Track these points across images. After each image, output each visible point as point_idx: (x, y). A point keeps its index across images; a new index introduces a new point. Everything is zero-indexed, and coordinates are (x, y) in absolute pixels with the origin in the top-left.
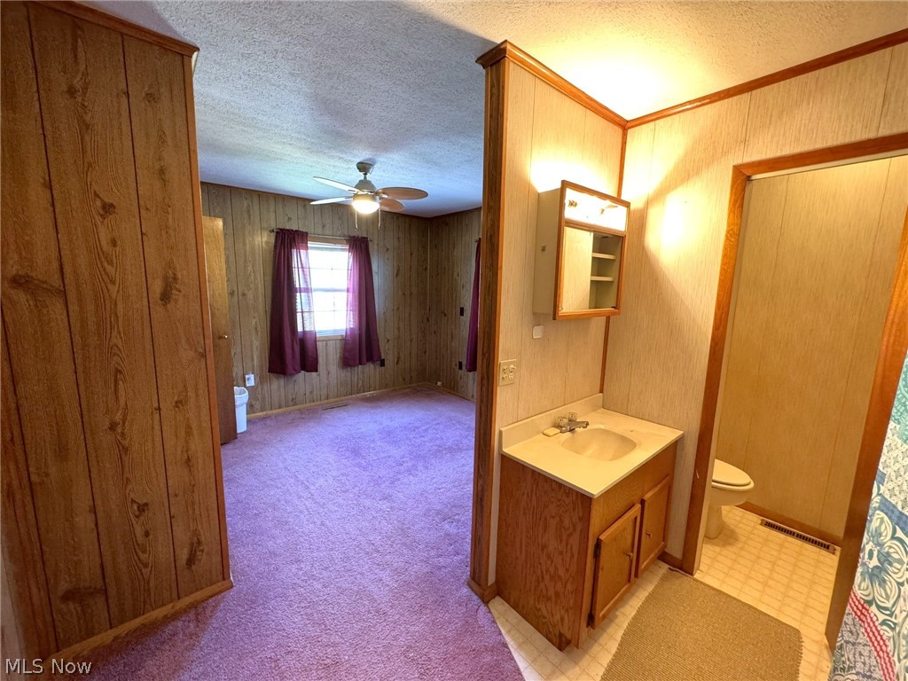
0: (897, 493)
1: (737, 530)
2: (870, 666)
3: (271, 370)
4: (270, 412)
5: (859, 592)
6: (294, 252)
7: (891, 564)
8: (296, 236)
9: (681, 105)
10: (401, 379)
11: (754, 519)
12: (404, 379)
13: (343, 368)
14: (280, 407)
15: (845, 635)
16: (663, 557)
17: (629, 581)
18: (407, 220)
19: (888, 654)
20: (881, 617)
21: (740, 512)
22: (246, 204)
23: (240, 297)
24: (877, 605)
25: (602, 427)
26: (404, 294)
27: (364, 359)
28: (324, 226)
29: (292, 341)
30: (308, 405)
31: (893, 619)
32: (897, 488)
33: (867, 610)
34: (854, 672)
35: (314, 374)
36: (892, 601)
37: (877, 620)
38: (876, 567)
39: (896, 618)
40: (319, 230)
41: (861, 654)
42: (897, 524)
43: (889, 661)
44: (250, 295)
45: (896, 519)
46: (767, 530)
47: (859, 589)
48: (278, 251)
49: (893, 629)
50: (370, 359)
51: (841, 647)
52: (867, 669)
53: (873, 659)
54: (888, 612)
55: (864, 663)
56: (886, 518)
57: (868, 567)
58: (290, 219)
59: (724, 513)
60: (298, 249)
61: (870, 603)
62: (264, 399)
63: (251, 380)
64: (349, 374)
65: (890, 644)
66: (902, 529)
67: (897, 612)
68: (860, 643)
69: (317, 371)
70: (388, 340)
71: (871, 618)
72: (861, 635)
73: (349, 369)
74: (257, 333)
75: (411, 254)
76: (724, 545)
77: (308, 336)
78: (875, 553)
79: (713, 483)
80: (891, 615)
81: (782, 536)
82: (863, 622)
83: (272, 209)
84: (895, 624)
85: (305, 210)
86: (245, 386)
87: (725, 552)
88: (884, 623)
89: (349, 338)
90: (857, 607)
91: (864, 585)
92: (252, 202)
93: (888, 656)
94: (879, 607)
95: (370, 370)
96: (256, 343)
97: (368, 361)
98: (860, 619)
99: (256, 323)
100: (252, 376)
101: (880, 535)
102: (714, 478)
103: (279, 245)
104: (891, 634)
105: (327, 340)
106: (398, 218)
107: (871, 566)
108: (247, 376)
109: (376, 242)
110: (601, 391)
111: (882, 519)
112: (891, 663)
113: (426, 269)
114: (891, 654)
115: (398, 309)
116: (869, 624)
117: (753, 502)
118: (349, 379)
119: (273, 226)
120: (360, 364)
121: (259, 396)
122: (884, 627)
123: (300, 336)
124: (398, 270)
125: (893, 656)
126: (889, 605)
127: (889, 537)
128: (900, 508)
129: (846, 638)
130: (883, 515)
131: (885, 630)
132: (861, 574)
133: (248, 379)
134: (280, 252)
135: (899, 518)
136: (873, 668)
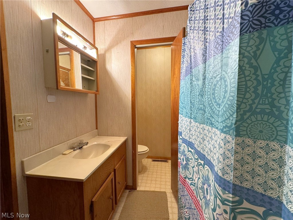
0: (187, 135)
1: (147, 166)
2: (190, 204)
5: (182, 175)
7: (189, 161)
9: (112, 16)
11: (150, 160)
15: (180, 193)
16: (127, 187)
17: (113, 209)
19: (195, 197)
20: (190, 182)
21: (146, 160)
24: (188, 178)
25: (96, 143)
31: (194, 182)
32: (186, 133)
33: (185, 181)
34: (186, 208)
36: (192, 175)
37: (189, 184)
38: (185, 164)
39: (194, 181)
41: (187, 200)
42: (188, 146)
43: (197, 200)
45: (188, 144)
46: (153, 162)
47: (182, 174)
49: (194, 186)
51: (180, 199)
52: (189, 205)
53: (191, 200)
54: (191, 180)
55: (188, 203)
56: (185, 145)
57: (183, 165)
59: (143, 162)
61: (185, 178)
65: (195, 192)
66: (190, 147)
67: (194, 178)
68: (185, 195)
71: (187, 184)
72: (185, 191)
76: (144, 173)
78: (184, 159)
79: (138, 153)
80: (192, 180)
81: (157, 162)
82: (185, 186)
84: (195, 183)
87: (145, 175)
88: (191, 184)
90: (182, 181)
91: (183, 172)
93: (195, 198)
94: (189, 179)
98: (184, 185)
101: (185, 152)
102: (139, 151)
104: (194, 188)
107: (184, 164)
110: (97, 129)
111: (184, 146)
112: (197, 201)
114: (196, 196)
116: (187, 186)
117: (149, 155)
122: (192, 186)
125: (197, 197)
126: (191, 177)
127: (187, 152)
128: (188, 140)
129: (181, 194)
130: (184, 144)
131: (192, 187)
132: (182, 168)
135: (189, 143)
136: (191, 204)
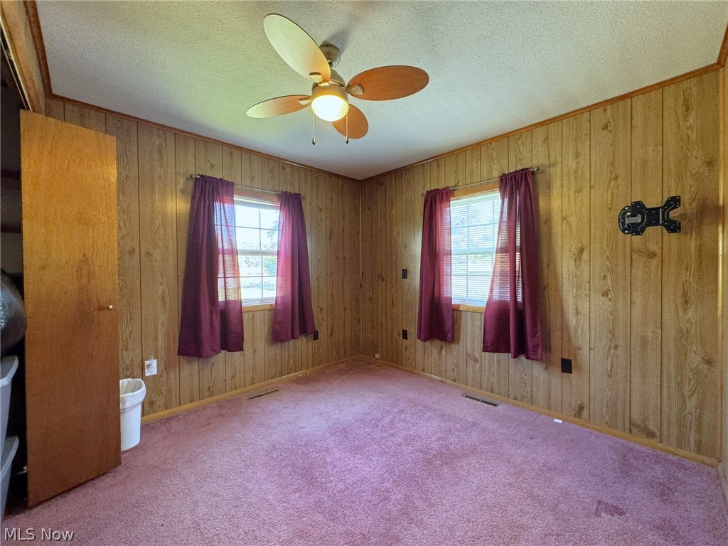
3: (181, 352)
4: (177, 409)
6: (217, 205)
8: (220, 186)
10: (335, 353)
12: (338, 353)
13: (272, 344)
14: (191, 401)
18: (340, 180)
22: (157, 142)
23: (143, 257)
26: (337, 258)
27: (297, 332)
28: (252, 179)
29: (211, 312)
30: (228, 394)
35: (237, 354)
40: (247, 182)
44: (157, 254)
48: (197, 200)
50: (304, 331)
58: (212, 166)
60: (222, 202)
62: (169, 391)
63: (153, 368)
64: (278, 351)
69: (241, 349)
70: (322, 309)
73: (279, 345)
74: (164, 304)
75: (344, 216)
77: (231, 306)
83: (191, 151)
85: (232, 158)
86: (143, 376)
89: (280, 308)
92: (166, 141)
95: (302, 345)
96: (162, 317)
97: (301, 334)
99: (164, 291)
100: (154, 363)
103: (198, 195)
105: (254, 310)
106: (330, 177)
108: (147, 363)
109: (308, 200)
113: (358, 232)
115: (331, 274)
118: (279, 358)
119: (191, 171)
120: (293, 338)
121: (164, 389)
123: (221, 306)
124: (331, 232)
133: (149, 366)
134: (199, 204)
